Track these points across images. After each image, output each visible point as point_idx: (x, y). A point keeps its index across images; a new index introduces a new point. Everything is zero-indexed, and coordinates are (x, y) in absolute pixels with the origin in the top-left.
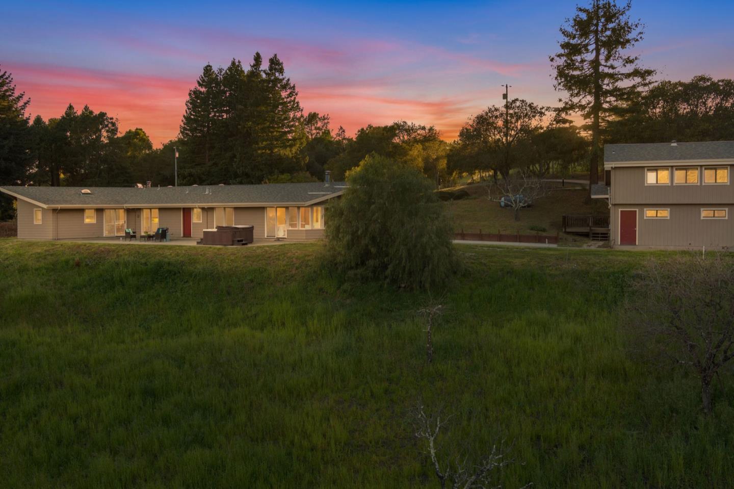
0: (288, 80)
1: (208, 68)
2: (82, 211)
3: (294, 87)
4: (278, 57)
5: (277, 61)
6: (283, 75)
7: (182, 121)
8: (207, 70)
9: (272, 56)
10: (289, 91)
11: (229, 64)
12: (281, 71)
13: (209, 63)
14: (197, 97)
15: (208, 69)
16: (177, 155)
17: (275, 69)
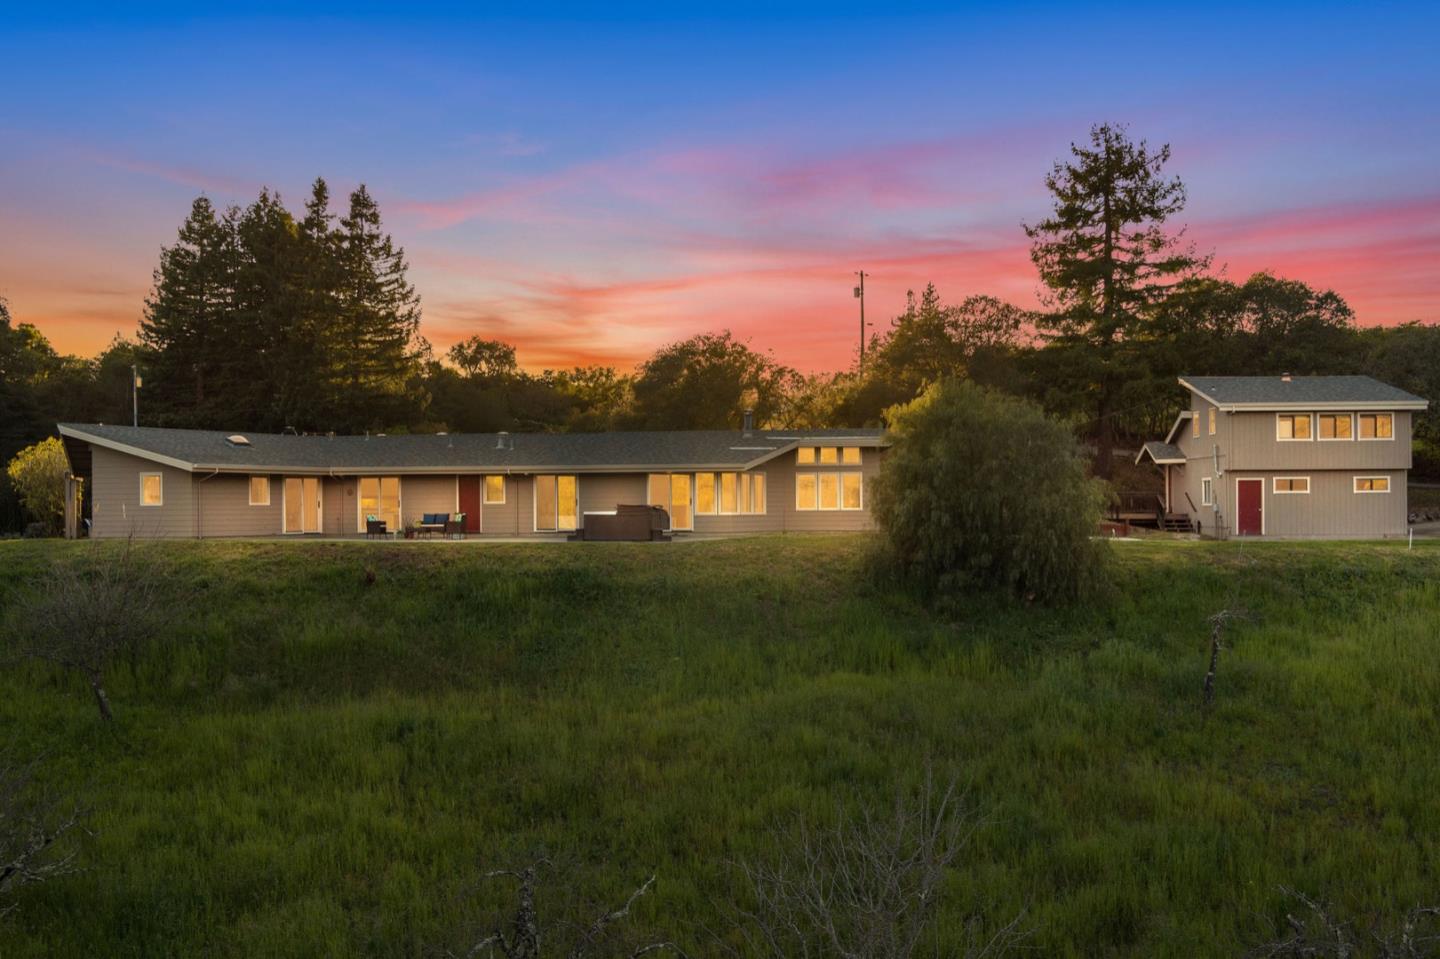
0: (388, 239)
1: (203, 204)
2: (244, 478)
3: (400, 253)
4: (368, 190)
5: (365, 199)
6: (378, 228)
7: (144, 311)
8: (199, 207)
9: (356, 189)
10: (392, 261)
11: (256, 199)
12: (374, 219)
13: (203, 193)
14: (178, 264)
15: (201, 209)
16: (139, 382)
17: (362, 216)
